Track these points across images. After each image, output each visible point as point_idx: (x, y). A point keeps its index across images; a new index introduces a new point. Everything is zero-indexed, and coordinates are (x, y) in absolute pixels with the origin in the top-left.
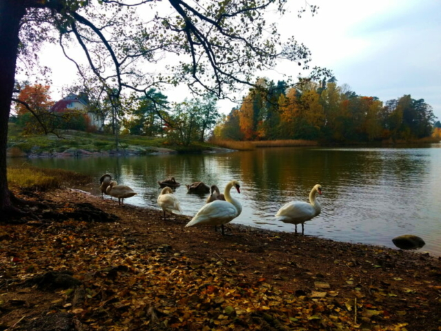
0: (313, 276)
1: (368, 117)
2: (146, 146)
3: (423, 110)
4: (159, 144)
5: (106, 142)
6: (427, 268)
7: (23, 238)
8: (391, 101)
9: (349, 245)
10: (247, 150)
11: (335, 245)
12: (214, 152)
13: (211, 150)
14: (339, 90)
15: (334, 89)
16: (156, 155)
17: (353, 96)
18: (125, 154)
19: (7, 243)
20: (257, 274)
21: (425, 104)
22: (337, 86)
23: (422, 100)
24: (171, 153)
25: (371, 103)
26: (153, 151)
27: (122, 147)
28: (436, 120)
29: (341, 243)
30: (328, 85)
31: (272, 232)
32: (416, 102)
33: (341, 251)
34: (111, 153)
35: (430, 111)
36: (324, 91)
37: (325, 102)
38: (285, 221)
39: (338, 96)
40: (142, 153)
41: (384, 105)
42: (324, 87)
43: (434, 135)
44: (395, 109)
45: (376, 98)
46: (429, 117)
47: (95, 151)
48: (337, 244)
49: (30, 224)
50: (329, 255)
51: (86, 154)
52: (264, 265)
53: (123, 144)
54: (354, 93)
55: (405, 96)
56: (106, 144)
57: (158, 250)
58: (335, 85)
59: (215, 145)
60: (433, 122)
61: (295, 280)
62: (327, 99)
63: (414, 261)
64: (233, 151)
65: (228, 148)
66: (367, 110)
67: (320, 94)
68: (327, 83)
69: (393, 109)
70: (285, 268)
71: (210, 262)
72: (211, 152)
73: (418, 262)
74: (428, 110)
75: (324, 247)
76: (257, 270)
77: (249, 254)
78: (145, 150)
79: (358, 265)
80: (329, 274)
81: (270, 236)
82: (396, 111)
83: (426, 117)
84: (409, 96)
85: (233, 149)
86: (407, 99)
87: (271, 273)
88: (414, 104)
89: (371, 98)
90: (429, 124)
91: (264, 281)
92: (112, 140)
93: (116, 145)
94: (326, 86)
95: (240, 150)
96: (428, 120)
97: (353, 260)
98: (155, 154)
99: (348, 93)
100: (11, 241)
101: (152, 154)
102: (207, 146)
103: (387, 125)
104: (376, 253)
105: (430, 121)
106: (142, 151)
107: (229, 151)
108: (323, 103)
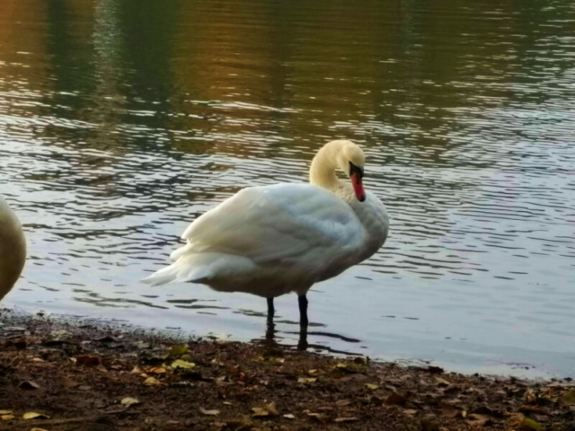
11: (451, 392)
29: (479, 380)
31: (154, 340)
33: (481, 420)
38: (219, 282)
48: (458, 384)
75: (403, 402)
81: (148, 361)
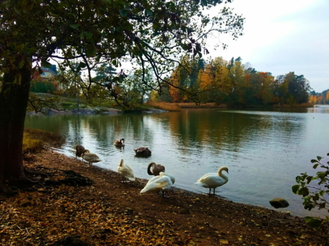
0: (219, 234)
1: (264, 87)
2: (100, 107)
3: (303, 83)
4: (110, 105)
5: (70, 103)
6: (287, 226)
7: (39, 204)
8: (280, 76)
9: (242, 206)
10: (175, 111)
11: (234, 206)
12: (151, 112)
13: (149, 110)
14: (243, 67)
15: (240, 66)
16: (108, 114)
17: (254, 71)
18: (84, 112)
19: (30, 208)
20: (187, 233)
21: (304, 79)
22: (242, 64)
23: (302, 76)
24: (119, 112)
25: (266, 77)
26: (105, 111)
27: (82, 107)
28: (312, 90)
30: (235, 63)
32: (298, 77)
33: (237, 212)
34: (73, 112)
35: (308, 84)
36: (232, 67)
37: (233, 75)
39: (243, 71)
40: (97, 112)
41: (275, 79)
42: (232, 65)
43: (310, 101)
44: (283, 82)
45: (270, 73)
46: (307, 88)
47: (62, 110)
48: (235, 204)
49: (40, 192)
50: (230, 215)
51: (55, 112)
52: (190, 225)
53: (83, 105)
54: (254, 69)
55: (290, 72)
56: (70, 105)
57: (125, 213)
58: (240, 63)
59: (151, 106)
60: (309, 92)
61: (208, 238)
62: (234, 73)
63: (280, 220)
64: (164, 111)
65: (161, 109)
66: (263, 82)
67: (230, 69)
68: (234, 61)
69: (282, 81)
70: (203, 227)
71: (158, 223)
72: (148, 112)
73: (283, 221)
74: (306, 83)
76: (187, 230)
77: (181, 215)
78: (99, 110)
79: (247, 224)
80: (228, 232)
81: (193, 198)
82: (283, 83)
83: (305, 89)
84: (293, 73)
85: (164, 110)
86: (292, 74)
87: (195, 232)
88: (297, 79)
89: (266, 73)
90: (307, 93)
91: (191, 239)
92: (74, 102)
93: (78, 105)
94: (234, 64)
95: (170, 111)
96: (306, 90)
97: (244, 219)
98: (106, 113)
99: (250, 69)
100: (32, 207)
101: (104, 113)
102: (145, 107)
103: (277, 93)
104: (258, 213)
105: (308, 91)
106: (97, 111)
107: (161, 111)
108: (231, 77)
